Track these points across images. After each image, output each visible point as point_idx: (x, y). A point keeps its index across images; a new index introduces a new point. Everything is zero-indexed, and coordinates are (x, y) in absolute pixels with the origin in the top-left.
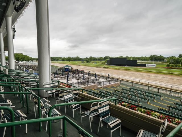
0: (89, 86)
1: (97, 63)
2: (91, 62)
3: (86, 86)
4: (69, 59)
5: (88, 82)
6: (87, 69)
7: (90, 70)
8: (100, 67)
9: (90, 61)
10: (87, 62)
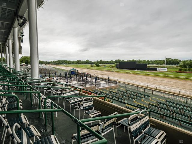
0: (86, 87)
1: (106, 66)
2: (100, 66)
6: (94, 72)
10: (97, 65)
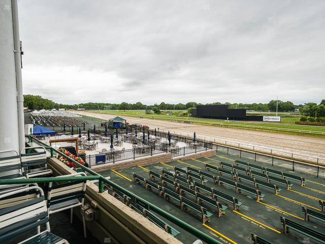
0: (154, 157)
1: (173, 114)
2: (162, 113)
3: (150, 156)
4: (124, 107)
5: (154, 148)
7: (161, 126)
8: (179, 122)
9: (161, 110)
10: (156, 112)
